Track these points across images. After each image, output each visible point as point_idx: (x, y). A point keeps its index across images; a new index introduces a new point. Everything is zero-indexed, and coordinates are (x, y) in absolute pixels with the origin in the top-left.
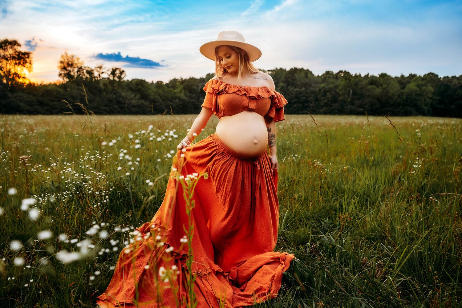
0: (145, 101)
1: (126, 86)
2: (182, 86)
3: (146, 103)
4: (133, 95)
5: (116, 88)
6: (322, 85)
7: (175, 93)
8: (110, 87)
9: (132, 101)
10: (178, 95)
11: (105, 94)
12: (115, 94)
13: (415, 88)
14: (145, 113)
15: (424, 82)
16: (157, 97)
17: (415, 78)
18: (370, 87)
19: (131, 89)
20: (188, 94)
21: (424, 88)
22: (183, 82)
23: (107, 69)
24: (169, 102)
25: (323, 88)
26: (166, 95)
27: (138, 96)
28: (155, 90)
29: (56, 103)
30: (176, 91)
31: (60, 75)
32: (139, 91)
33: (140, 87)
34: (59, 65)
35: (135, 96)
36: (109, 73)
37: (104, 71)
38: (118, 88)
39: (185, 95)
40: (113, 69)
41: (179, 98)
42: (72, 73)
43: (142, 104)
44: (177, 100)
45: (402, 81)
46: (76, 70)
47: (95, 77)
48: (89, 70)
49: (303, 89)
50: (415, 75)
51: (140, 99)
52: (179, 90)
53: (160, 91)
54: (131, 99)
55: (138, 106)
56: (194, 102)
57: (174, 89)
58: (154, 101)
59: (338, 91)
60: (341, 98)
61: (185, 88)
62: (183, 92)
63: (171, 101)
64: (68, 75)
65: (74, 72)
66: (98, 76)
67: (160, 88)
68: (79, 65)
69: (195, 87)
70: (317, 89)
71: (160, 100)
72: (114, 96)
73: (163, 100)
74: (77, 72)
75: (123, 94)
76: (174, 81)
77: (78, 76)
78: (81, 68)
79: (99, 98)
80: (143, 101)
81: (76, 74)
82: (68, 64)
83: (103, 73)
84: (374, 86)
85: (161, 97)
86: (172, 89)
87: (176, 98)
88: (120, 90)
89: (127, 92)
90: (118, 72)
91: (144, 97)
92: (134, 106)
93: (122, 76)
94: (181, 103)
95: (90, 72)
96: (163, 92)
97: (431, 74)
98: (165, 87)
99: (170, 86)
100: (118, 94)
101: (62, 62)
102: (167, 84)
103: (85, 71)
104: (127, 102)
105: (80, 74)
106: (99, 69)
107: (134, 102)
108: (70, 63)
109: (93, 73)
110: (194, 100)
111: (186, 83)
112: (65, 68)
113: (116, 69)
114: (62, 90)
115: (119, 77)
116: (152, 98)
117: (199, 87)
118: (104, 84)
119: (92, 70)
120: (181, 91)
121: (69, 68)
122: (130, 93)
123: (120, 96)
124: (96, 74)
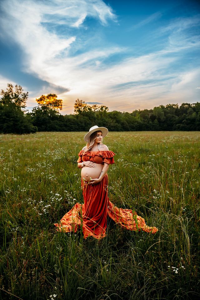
0: (118, 123)
1: (108, 116)
2: (139, 115)
3: (119, 125)
4: (112, 121)
5: (103, 117)
7: (135, 119)
8: (100, 116)
9: (111, 124)
10: (137, 120)
11: (97, 120)
12: (102, 120)
14: (118, 130)
16: (125, 121)
19: (111, 117)
20: (142, 119)
22: (140, 112)
23: (98, 107)
24: (131, 124)
26: (130, 120)
27: (114, 121)
28: (124, 117)
29: (73, 125)
30: (136, 118)
31: (75, 110)
32: (115, 118)
33: (116, 116)
34: (75, 105)
35: (113, 121)
36: (100, 109)
37: (97, 108)
38: (104, 117)
39: (141, 120)
40: (101, 107)
41: (137, 122)
42: (81, 110)
43: (116, 125)
44: (136, 123)
46: (83, 108)
47: (92, 111)
48: (90, 107)
51: (116, 122)
52: (138, 117)
53: (127, 118)
54: (111, 123)
55: (114, 127)
56: (146, 124)
57: (135, 117)
58: (123, 124)
61: (141, 116)
62: (140, 118)
63: (133, 124)
64: (79, 111)
65: (82, 109)
66: (94, 111)
67: (127, 116)
68: (85, 106)
69: (147, 115)
71: (127, 123)
72: (102, 121)
73: (129, 123)
74: (84, 109)
75: (106, 120)
76: (136, 112)
77: (83, 112)
78: (85, 107)
79: (94, 122)
80: (117, 124)
81: (83, 110)
82: (79, 105)
83: (96, 109)
85: (127, 121)
86: (134, 117)
87: (136, 122)
88: (105, 118)
89: (109, 119)
90: (104, 108)
91: (118, 121)
92: (112, 127)
93: (106, 111)
94: (138, 125)
95: (90, 109)
96: (128, 119)
98: (130, 115)
99: (133, 115)
100: (104, 120)
101: (76, 104)
102: (131, 114)
103: (87, 108)
104: (108, 124)
105: (85, 110)
106: (94, 107)
107: (112, 124)
108: (80, 104)
109: (91, 109)
110: (146, 123)
111: (142, 113)
112: (77, 107)
113: (103, 107)
114: (76, 119)
115: (105, 111)
116: (122, 122)
117: (149, 115)
118: (97, 115)
119: (91, 108)
120: (139, 118)
121: (79, 107)
122: (110, 119)
123: (105, 121)
124: (93, 110)
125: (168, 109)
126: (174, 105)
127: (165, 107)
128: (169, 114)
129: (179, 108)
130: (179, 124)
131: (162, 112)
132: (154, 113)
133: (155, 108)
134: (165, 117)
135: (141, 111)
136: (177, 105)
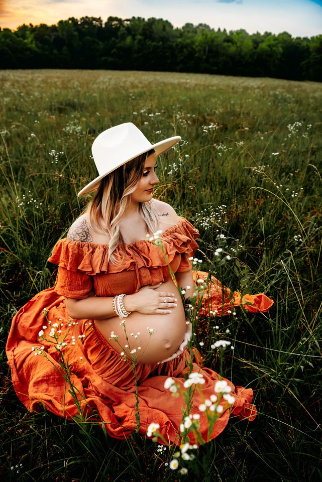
2: (32, 36)
6: (179, 40)
7: (25, 44)
10: (30, 46)
13: (266, 48)
15: (276, 42)
16: (5, 48)
17: (269, 37)
18: (226, 44)
20: (40, 45)
21: (274, 48)
22: (33, 29)
24: (19, 54)
25: (180, 43)
28: (3, 40)
30: (26, 41)
39: (37, 45)
41: (30, 49)
44: (28, 53)
45: (257, 39)
49: (161, 43)
50: (270, 34)
52: (30, 40)
53: (8, 40)
57: (24, 39)
59: (194, 47)
60: (197, 55)
61: (36, 38)
62: (34, 42)
63: (21, 53)
67: (8, 38)
69: (46, 37)
70: (174, 44)
71: (9, 52)
73: (13, 52)
76: (23, 28)
84: (230, 44)
85: (10, 48)
86: (21, 39)
87: (27, 50)
96: (10, 42)
97: (285, 33)
98: (14, 36)
99: (20, 35)
102: (16, 33)
110: (47, 53)
111: (37, 32)
117: (51, 37)
120: (32, 42)
125: (84, 27)
126: (94, 19)
127: (79, 23)
128: (88, 38)
129: (103, 26)
130: (106, 58)
131: (75, 31)
132: (60, 33)
133: (61, 22)
134: (80, 43)
135: (34, 27)
136: (99, 20)
